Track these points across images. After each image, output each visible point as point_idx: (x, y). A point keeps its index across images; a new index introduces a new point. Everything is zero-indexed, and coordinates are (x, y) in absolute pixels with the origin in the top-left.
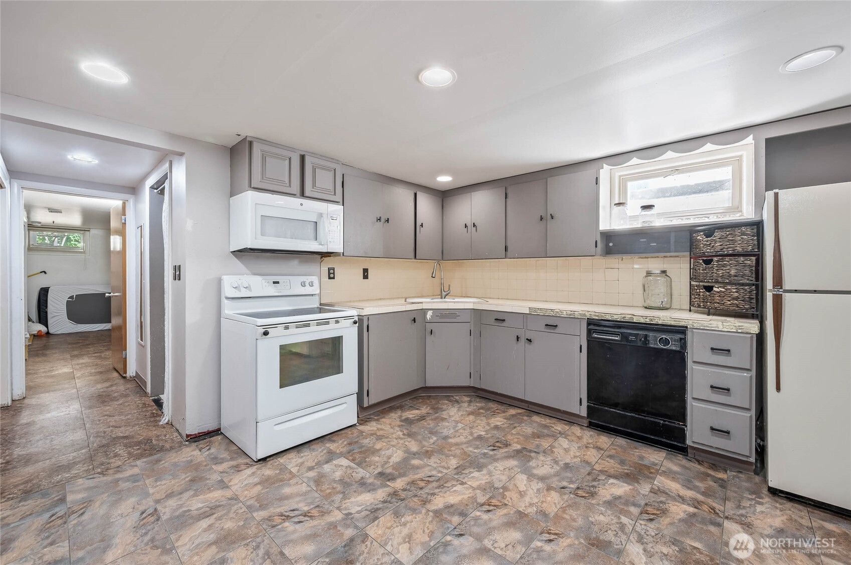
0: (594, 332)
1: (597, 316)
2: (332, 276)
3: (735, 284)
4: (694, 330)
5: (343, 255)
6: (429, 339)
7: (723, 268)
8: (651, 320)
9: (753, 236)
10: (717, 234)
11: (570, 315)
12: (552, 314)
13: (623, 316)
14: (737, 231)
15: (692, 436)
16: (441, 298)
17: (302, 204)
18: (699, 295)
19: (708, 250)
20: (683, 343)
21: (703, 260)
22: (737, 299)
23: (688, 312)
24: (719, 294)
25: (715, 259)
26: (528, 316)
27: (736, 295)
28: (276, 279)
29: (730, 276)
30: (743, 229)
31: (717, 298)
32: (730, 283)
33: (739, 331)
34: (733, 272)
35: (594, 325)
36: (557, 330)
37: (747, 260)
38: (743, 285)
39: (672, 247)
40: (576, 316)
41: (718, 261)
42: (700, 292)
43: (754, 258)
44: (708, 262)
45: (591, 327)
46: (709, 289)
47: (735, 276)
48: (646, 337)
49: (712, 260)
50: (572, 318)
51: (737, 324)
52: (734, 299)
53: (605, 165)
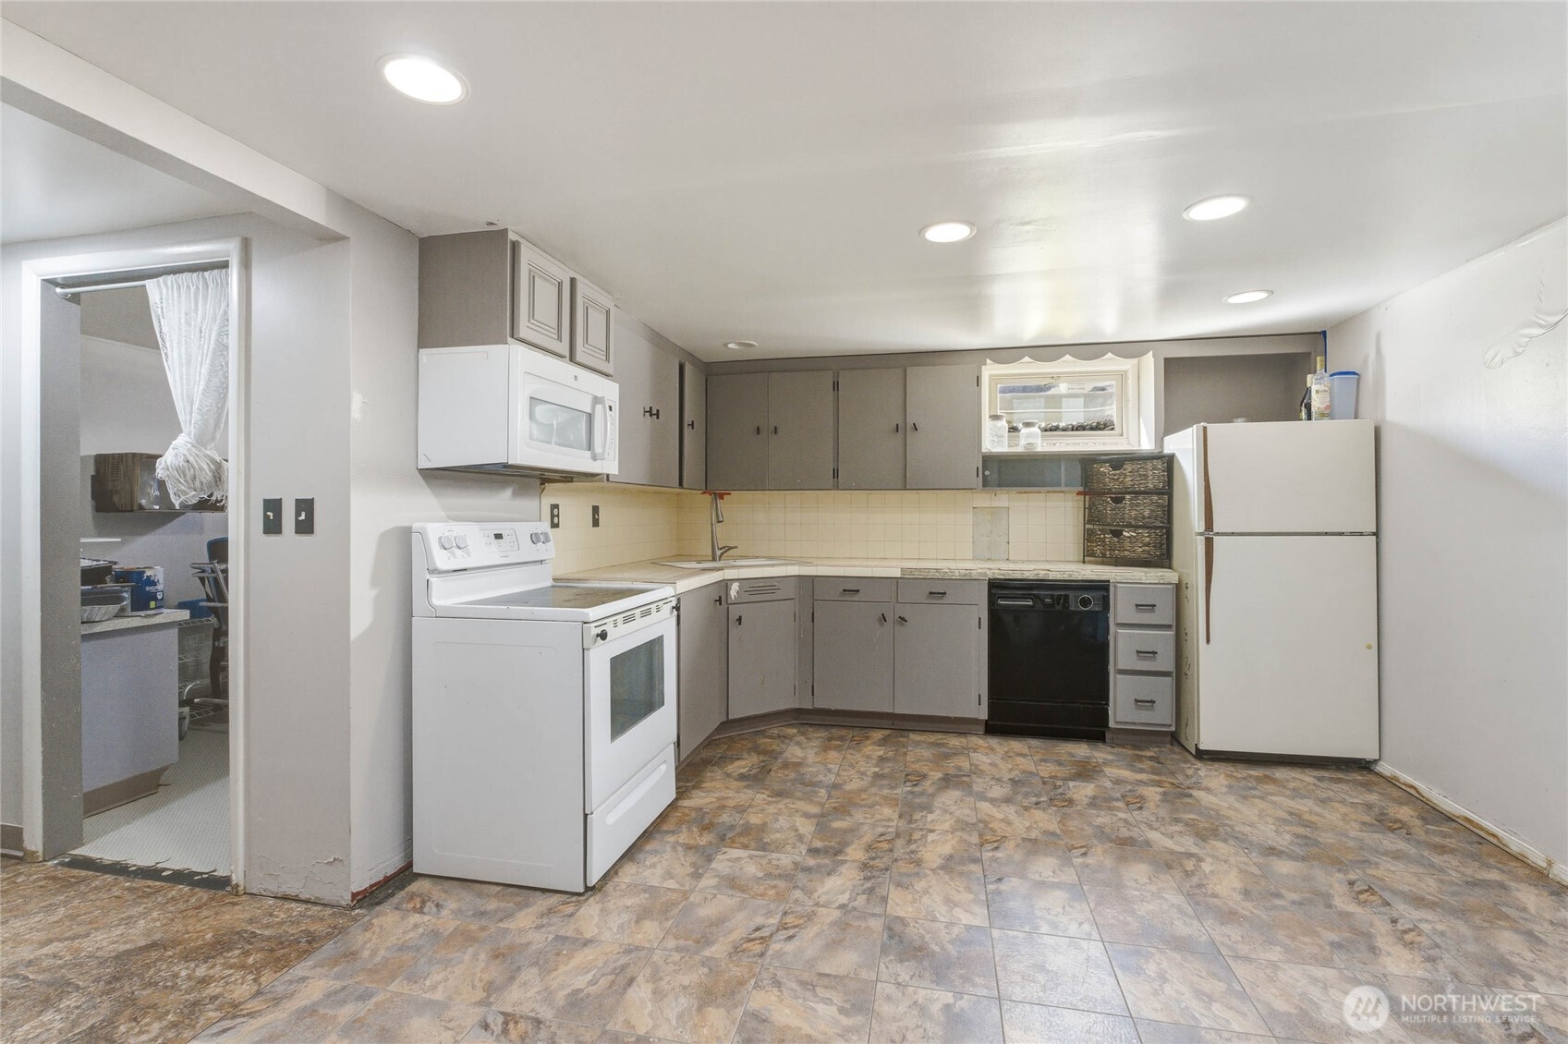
0: (999, 597)
1: (1003, 574)
2: (556, 520)
3: (1147, 528)
4: (1119, 585)
5: (608, 480)
6: (735, 632)
7: (1135, 508)
8: (1070, 575)
9: (1163, 471)
10: (1128, 467)
11: (965, 575)
12: (938, 575)
13: (1035, 572)
14: (1149, 465)
15: (1115, 716)
16: (714, 560)
17: (576, 378)
18: (1104, 542)
19: (1114, 486)
20: (1105, 602)
21: (1112, 498)
22: (1148, 544)
23: (1082, 564)
24: (1129, 540)
25: (1128, 497)
26: (900, 581)
27: (1148, 539)
28: (499, 528)
29: (1144, 518)
30: (1155, 462)
31: (1127, 545)
32: (1141, 527)
33: (1162, 582)
34: (1146, 514)
35: (998, 588)
36: (947, 599)
37: (1160, 499)
38: (1156, 528)
39: (1063, 481)
40: (974, 577)
41: (1131, 499)
42: (1105, 538)
43: (1166, 497)
44: (1117, 500)
45: (994, 591)
46: (1117, 534)
47: (1149, 518)
48: (1066, 597)
49: (1124, 498)
50: (967, 580)
51: (1160, 574)
52: (1145, 545)
53: (988, 361)
